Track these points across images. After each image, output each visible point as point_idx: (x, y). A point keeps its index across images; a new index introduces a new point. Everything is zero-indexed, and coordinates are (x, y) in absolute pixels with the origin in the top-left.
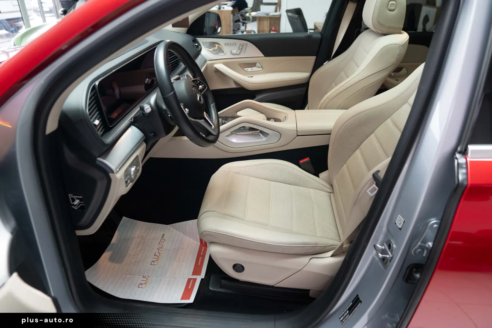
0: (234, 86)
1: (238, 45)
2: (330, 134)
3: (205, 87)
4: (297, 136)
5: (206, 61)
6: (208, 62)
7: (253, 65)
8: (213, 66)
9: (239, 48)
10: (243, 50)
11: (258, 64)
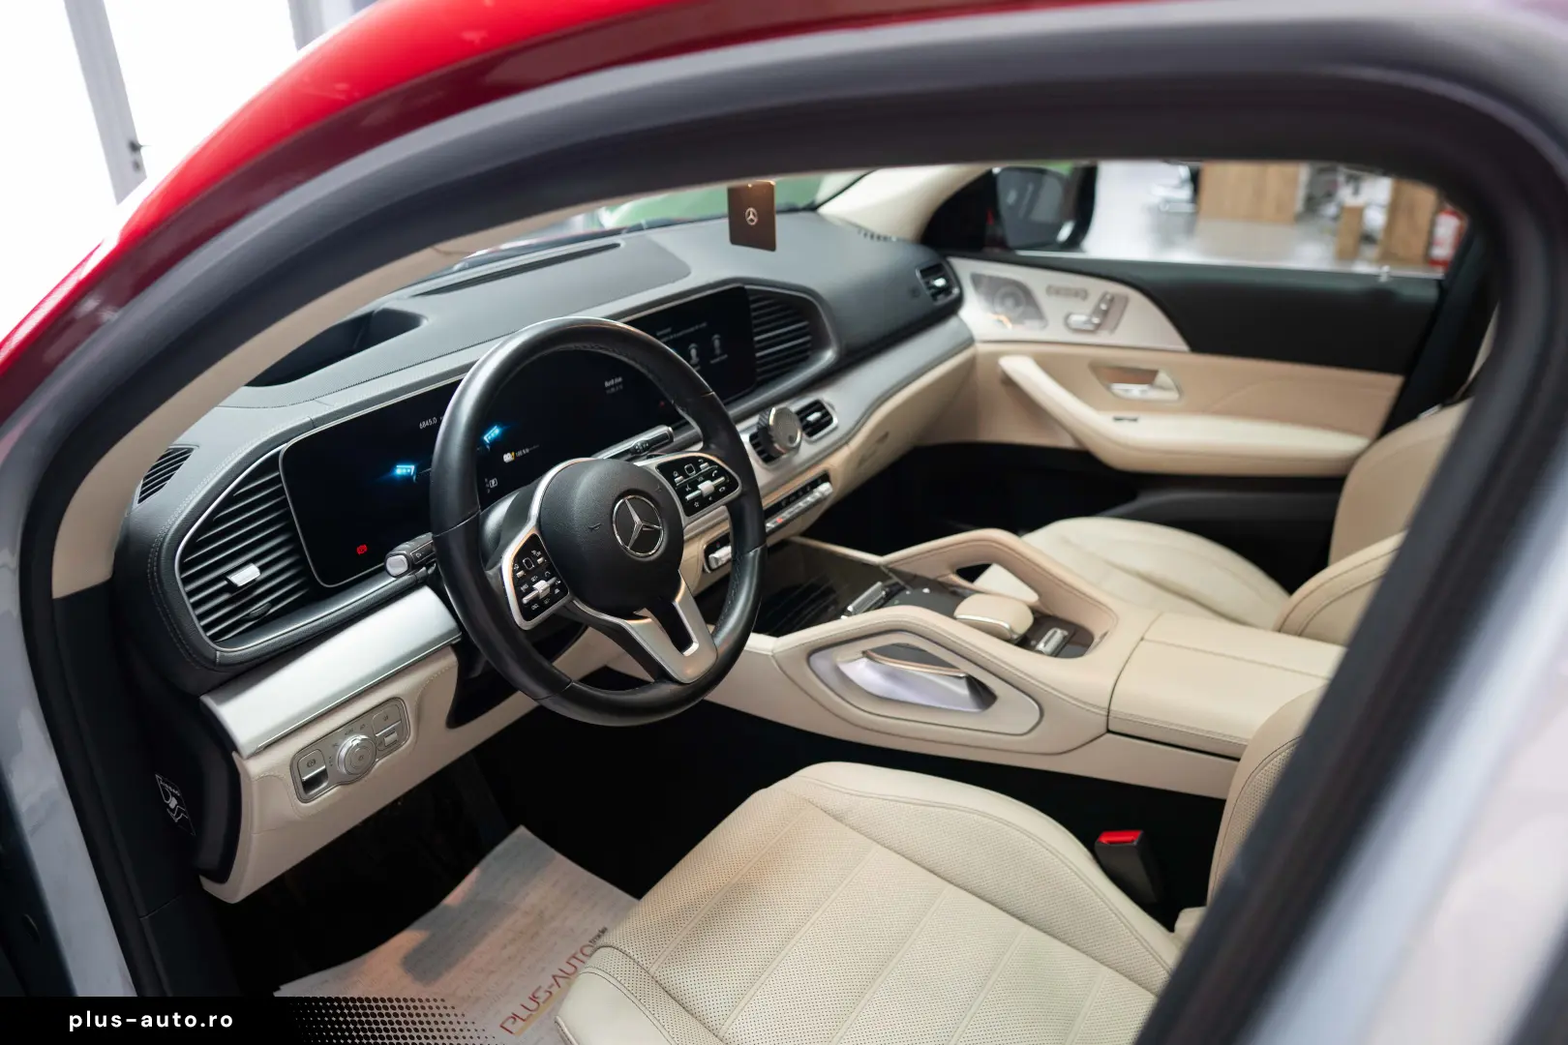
0: (1067, 443)
1: (1093, 300)
2: (1238, 760)
3: (731, 485)
4: (1109, 731)
5: (970, 342)
6: (981, 348)
7: (1146, 377)
8: (996, 364)
9: (1097, 311)
10: (1111, 320)
11: (1163, 378)
